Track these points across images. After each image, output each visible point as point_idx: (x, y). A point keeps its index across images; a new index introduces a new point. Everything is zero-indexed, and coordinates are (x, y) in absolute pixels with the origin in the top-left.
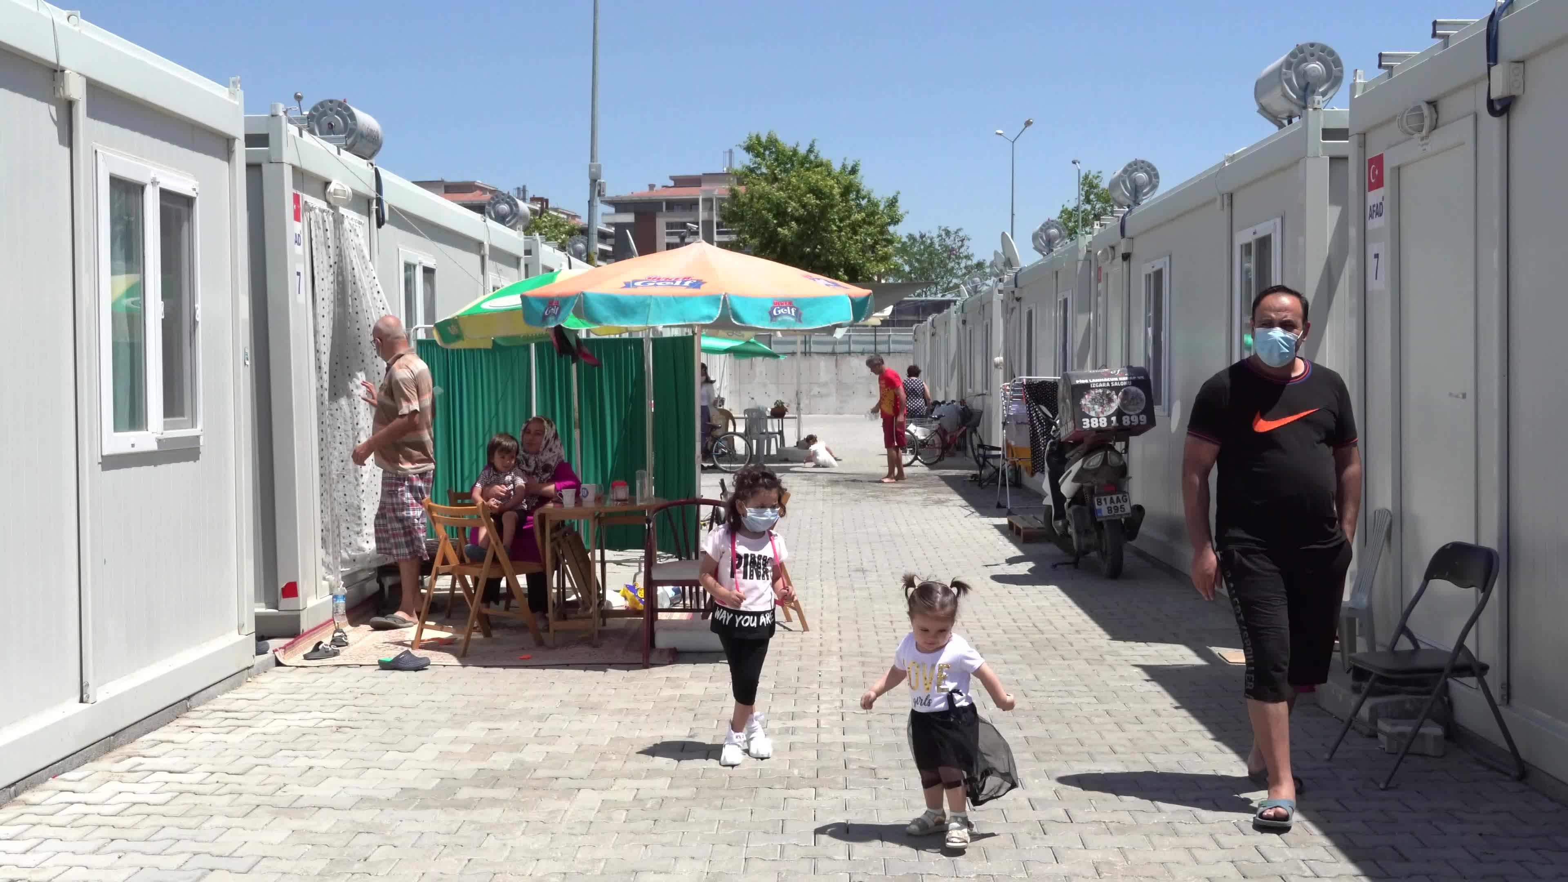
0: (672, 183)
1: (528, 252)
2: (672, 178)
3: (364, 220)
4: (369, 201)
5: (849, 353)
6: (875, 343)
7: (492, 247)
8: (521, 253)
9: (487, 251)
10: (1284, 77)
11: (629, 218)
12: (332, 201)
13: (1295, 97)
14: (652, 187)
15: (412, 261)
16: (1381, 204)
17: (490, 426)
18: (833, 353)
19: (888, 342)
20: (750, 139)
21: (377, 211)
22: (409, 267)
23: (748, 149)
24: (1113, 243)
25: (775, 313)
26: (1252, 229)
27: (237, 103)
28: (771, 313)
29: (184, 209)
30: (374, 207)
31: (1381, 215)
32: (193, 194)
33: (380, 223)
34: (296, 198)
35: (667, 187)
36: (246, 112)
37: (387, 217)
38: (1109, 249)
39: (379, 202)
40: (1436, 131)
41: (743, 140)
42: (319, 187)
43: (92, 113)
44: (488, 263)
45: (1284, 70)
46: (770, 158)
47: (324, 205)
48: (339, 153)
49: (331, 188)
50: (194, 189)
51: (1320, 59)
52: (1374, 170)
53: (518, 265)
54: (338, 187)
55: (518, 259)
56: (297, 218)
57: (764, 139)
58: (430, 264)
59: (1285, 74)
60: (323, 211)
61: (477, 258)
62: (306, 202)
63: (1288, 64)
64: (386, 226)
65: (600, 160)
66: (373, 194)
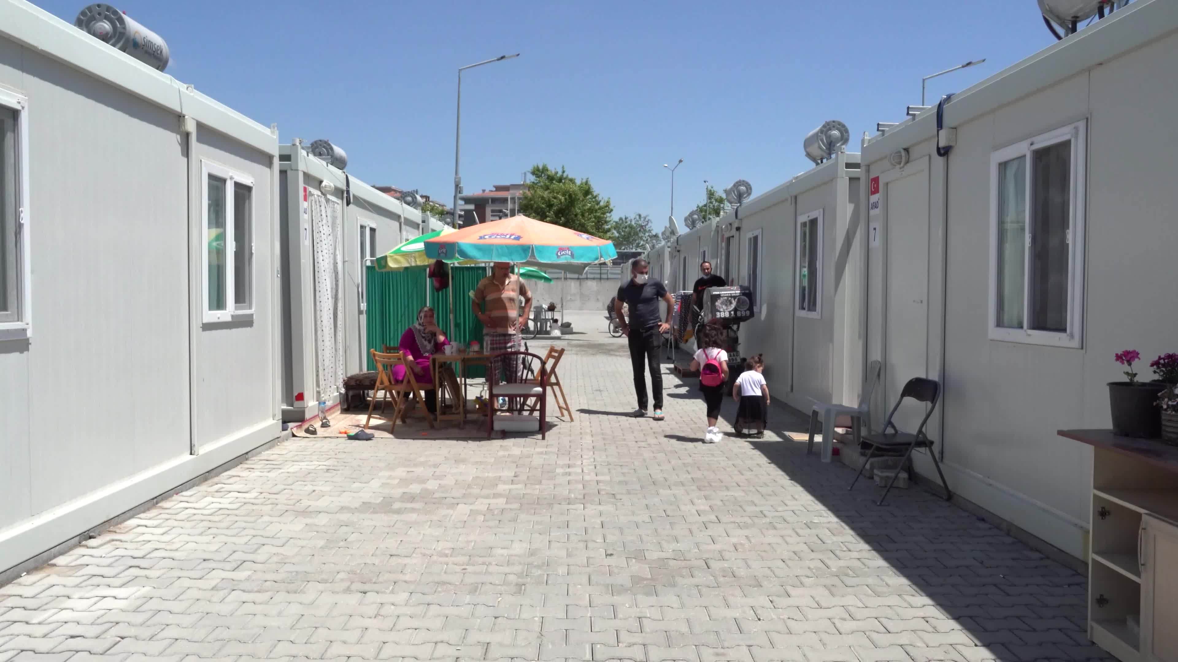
0: (494, 189)
1: (423, 222)
2: (495, 187)
3: (339, 201)
4: (342, 192)
5: (587, 278)
6: (601, 274)
7: (405, 219)
8: (420, 222)
9: (403, 220)
10: (819, 138)
11: (471, 207)
12: (323, 191)
13: (824, 148)
14: (484, 191)
15: (364, 224)
16: (878, 202)
17: (404, 312)
18: (578, 279)
19: (607, 273)
20: (534, 168)
21: (347, 197)
22: (362, 227)
23: (533, 173)
24: (731, 222)
25: (559, 254)
26: (807, 215)
27: (275, 137)
28: (557, 254)
29: (246, 193)
30: (345, 195)
31: (877, 207)
32: (251, 185)
33: (348, 203)
34: (305, 189)
35: (492, 191)
36: (280, 143)
37: (352, 201)
38: (729, 225)
39: (348, 192)
40: (909, 164)
41: (530, 168)
42: (317, 184)
43: (199, 140)
44: (403, 226)
45: (819, 134)
46: (544, 177)
47: (319, 193)
48: (327, 166)
49: (323, 184)
50: (252, 183)
51: (838, 129)
52: (874, 184)
53: (418, 228)
54: (327, 184)
55: (418, 225)
56: (305, 199)
57: (541, 167)
58: (374, 226)
59: (820, 136)
60: (318, 196)
61: (397, 224)
62: (310, 192)
63: (821, 131)
64: (351, 206)
65: (461, 174)
66: (345, 188)
